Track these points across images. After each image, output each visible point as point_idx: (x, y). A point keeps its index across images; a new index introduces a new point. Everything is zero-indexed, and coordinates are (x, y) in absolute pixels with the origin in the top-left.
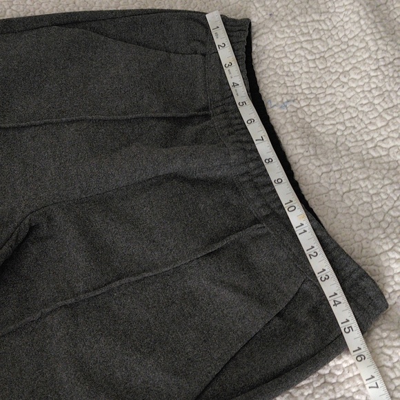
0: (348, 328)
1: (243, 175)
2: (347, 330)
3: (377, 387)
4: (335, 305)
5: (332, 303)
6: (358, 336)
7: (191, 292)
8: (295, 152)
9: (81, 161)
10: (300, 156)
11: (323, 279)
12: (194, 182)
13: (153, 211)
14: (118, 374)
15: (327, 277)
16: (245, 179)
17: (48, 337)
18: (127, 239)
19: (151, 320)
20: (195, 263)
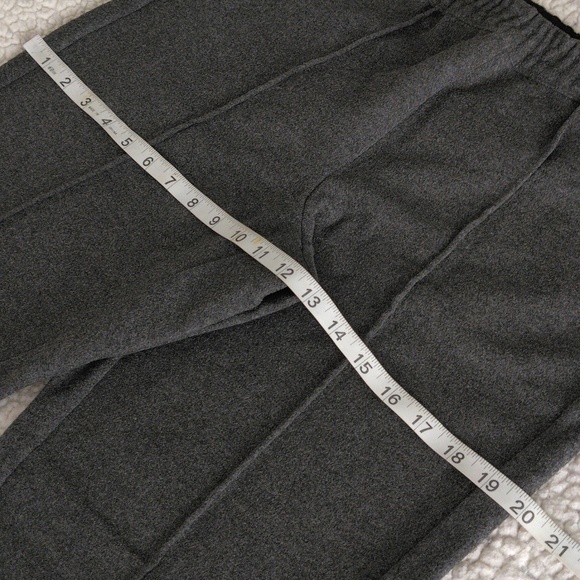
0: (365, 365)
1: (526, 59)
2: (364, 369)
3: (431, 428)
4: (339, 338)
5: (334, 337)
6: (379, 373)
7: (552, 210)
8: (567, 13)
9: (330, 116)
10: (576, 15)
11: (312, 304)
12: (475, 89)
13: (450, 138)
14: (534, 329)
15: (317, 300)
16: (531, 63)
17: (421, 325)
18: (440, 182)
19: (530, 257)
20: (538, 175)
